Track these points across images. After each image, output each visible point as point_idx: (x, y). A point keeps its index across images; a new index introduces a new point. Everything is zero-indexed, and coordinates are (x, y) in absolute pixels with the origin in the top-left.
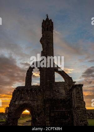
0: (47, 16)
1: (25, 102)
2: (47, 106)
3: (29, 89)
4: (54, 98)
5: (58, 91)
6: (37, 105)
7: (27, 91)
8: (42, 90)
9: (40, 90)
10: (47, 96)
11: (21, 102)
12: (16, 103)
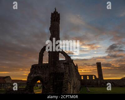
0: (56, 9)
1: (37, 75)
2: (52, 77)
3: (40, 66)
4: (57, 72)
5: (60, 67)
6: (45, 77)
7: (39, 67)
8: (49, 67)
9: (47, 67)
10: (51, 71)
11: (35, 75)
12: (32, 76)
